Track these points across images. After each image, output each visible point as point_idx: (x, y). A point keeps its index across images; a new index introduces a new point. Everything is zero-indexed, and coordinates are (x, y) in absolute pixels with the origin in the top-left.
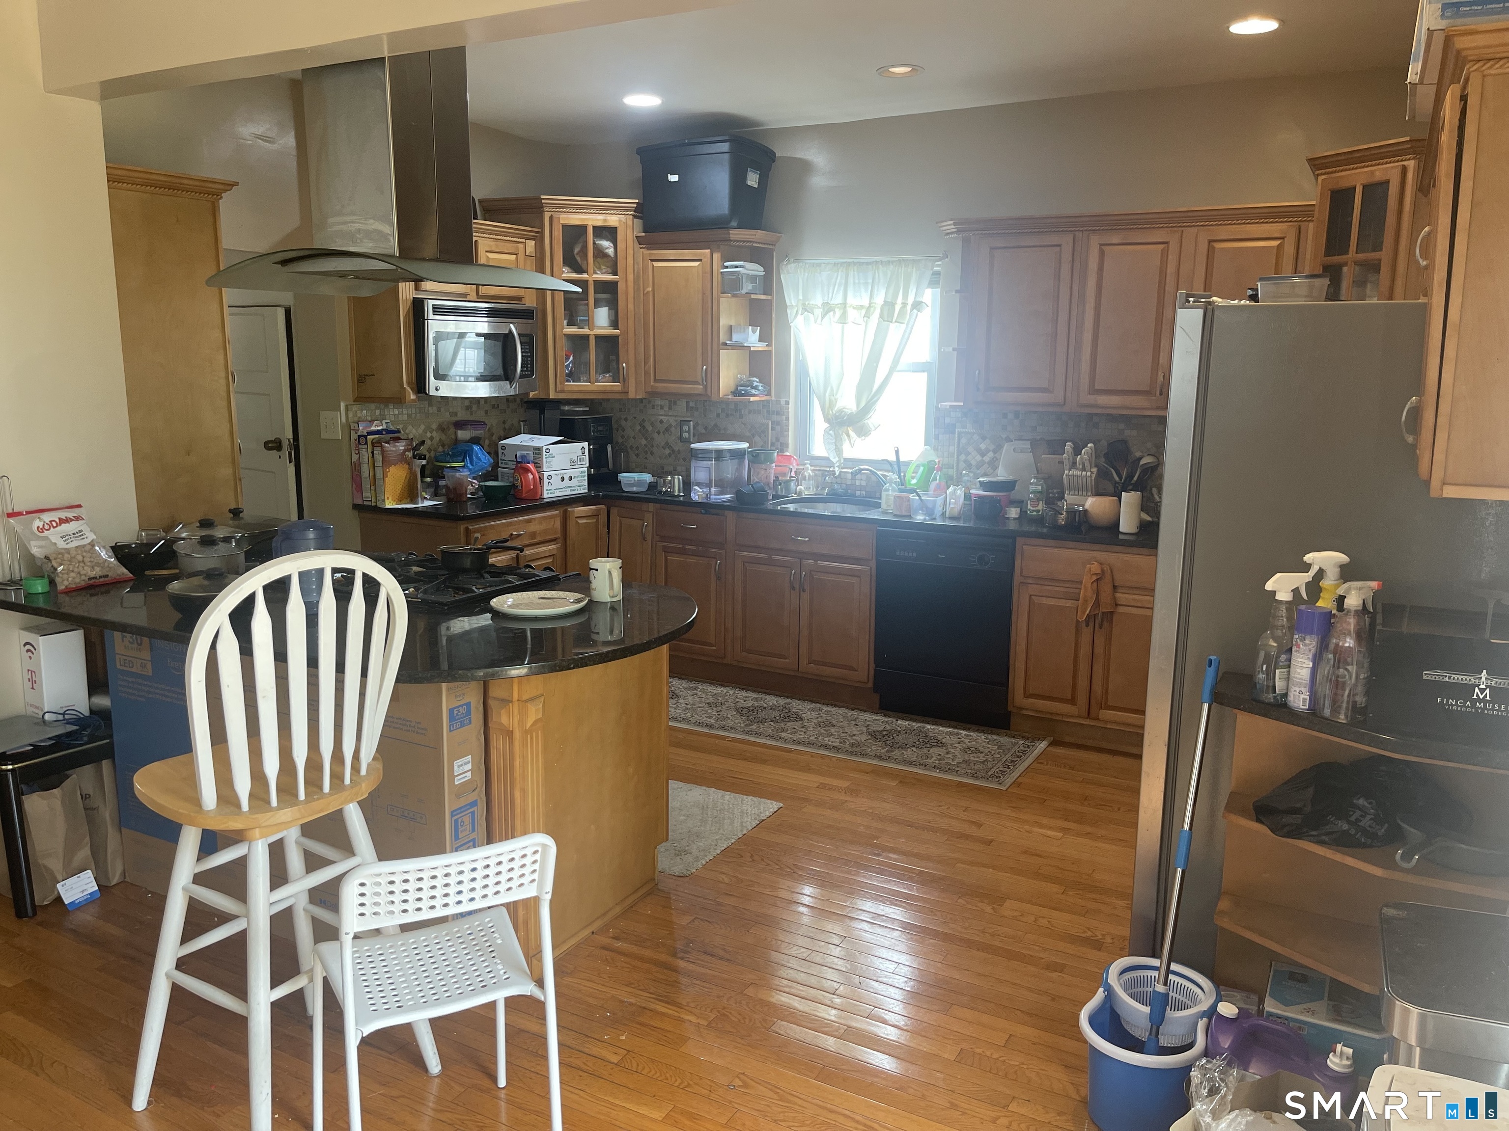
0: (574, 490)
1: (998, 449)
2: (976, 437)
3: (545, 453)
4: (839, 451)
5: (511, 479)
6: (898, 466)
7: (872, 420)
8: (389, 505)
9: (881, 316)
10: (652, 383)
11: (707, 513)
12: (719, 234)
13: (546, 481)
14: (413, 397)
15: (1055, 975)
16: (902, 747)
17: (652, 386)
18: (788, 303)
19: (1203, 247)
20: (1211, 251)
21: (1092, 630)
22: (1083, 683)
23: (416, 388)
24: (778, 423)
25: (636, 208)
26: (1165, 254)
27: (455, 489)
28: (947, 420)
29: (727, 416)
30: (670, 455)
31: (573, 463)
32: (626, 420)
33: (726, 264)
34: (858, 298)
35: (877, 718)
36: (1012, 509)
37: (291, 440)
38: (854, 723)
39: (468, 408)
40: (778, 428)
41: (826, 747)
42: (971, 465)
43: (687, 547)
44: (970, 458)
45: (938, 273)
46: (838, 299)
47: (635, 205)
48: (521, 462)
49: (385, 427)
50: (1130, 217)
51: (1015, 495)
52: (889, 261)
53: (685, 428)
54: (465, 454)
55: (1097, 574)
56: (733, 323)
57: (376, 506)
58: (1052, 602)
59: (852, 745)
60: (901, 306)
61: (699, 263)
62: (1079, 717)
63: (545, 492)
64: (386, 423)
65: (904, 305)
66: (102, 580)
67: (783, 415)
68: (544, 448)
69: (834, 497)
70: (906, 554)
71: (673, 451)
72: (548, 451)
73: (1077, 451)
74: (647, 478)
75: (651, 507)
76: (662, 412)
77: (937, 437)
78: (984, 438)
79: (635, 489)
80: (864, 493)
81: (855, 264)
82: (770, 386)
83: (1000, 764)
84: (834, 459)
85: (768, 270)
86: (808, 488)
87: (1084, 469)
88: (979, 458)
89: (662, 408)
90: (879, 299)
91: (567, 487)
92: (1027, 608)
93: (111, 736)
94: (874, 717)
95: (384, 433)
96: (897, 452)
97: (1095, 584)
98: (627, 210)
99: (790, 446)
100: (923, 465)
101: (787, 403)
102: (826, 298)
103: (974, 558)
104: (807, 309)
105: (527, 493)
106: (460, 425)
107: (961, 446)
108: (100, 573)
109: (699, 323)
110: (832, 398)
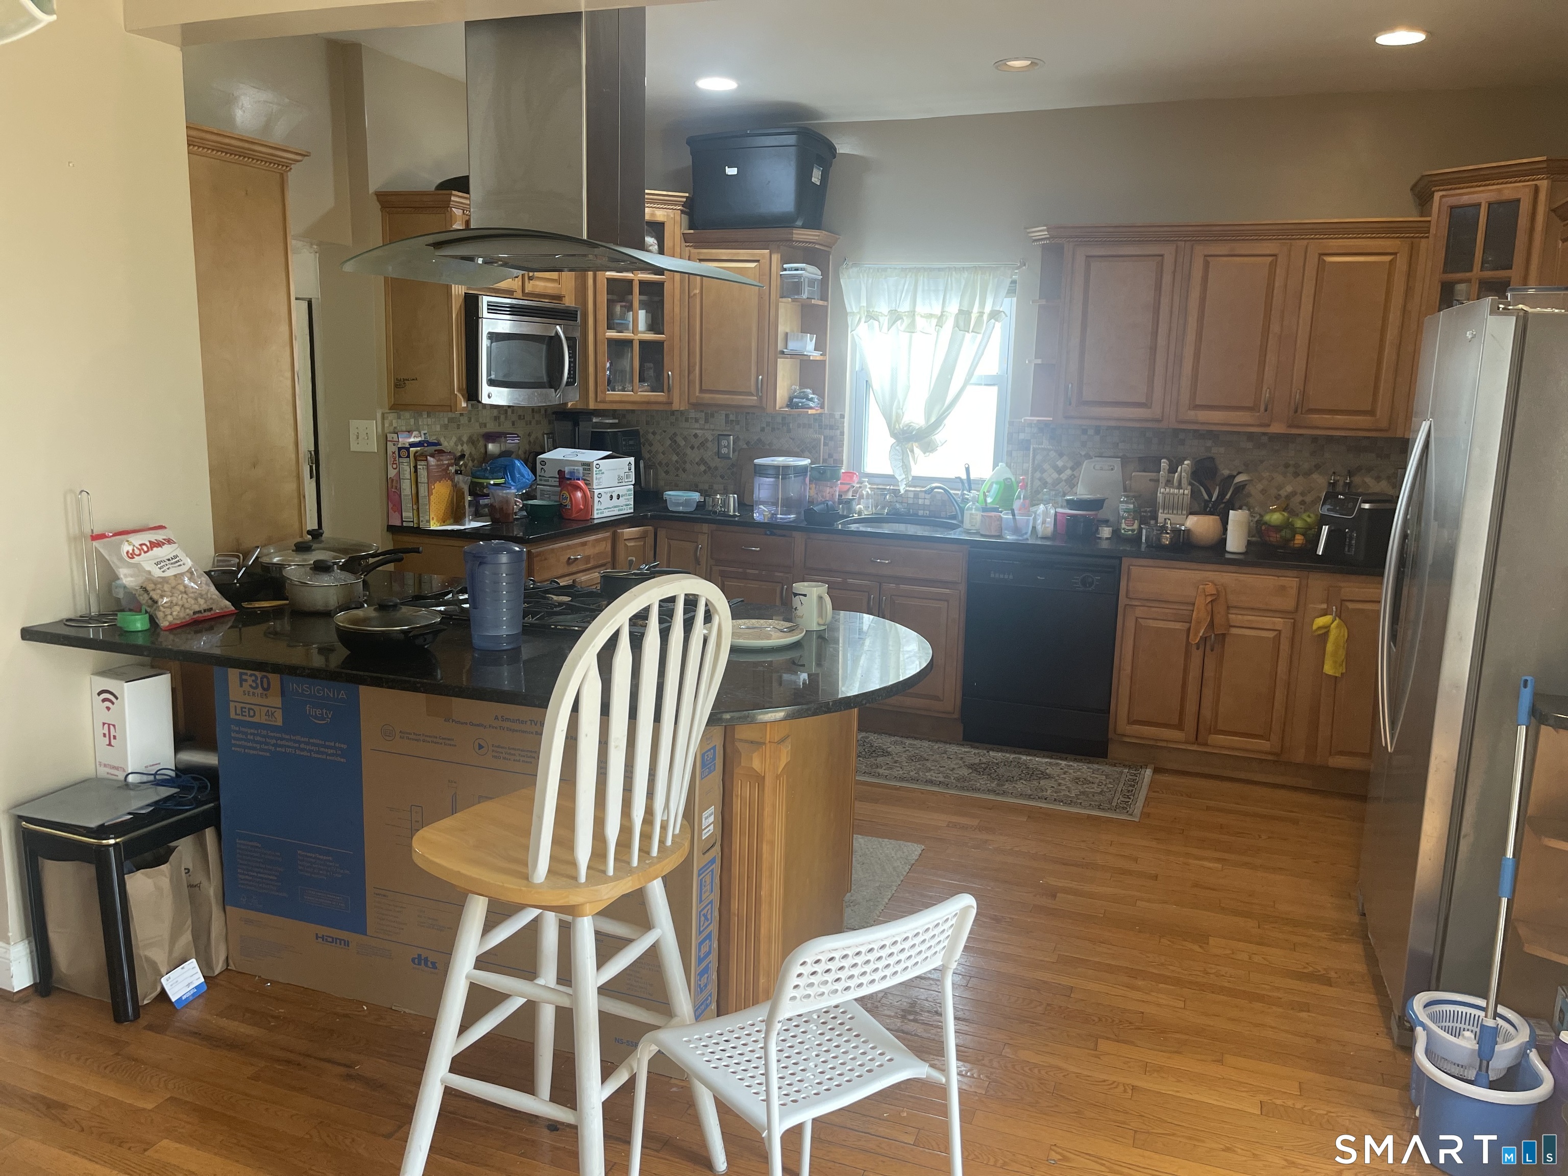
0: (622, 510)
1: (1077, 465)
2: (1053, 454)
3: (595, 469)
4: (906, 468)
5: (557, 498)
6: (969, 483)
7: (938, 437)
8: (434, 526)
9: (957, 325)
10: (697, 394)
11: (772, 534)
12: (781, 233)
13: (596, 499)
14: (464, 405)
15: (1304, 1015)
16: (1011, 780)
17: (697, 397)
18: (849, 310)
19: (1313, 261)
20: (1321, 264)
21: (1202, 654)
22: (1191, 708)
23: (467, 396)
24: (832, 438)
25: (685, 202)
26: (1273, 266)
27: (501, 509)
28: (1022, 436)
29: (773, 429)
30: (705, 472)
31: (620, 480)
32: (654, 433)
33: (785, 266)
34: (929, 305)
35: (966, 750)
36: (1105, 529)
37: (313, 453)
38: (946, 756)
39: (496, 418)
40: (831, 444)
41: (931, 782)
42: (1046, 483)
43: (748, 571)
44: (1045, 475)
45: (1014, 282)
46: (905, 307)
47: (685, 200)
48: (570, 479)
49: (423, 439)
50: (1237, 228)
51: (1103, 514)
52: (963, 268)
53: (724, 443)
54: (505, 468)
55: (1211, 595)
56: (788, 330)
57: (418, 528)
58: (1161, 624)
59: (958, 780)
60: (978, 315)
61: (756, 264)
62: (1186, 742)
63: (595, 512)
64: (425, 434)
65: (981, 314)
66: (206, 614)
67: (837, 429)
68: (595, 463)
69: (895, 517)
70: (1002, 576)
71: (709, 468)
72: (598, 466)
73: (1172, 470)
74: (696, 496)
75: (705, 527)
76: (697, 426)
77: (1010, 453)
78: (1061, 455)
79: (681, 509)
80: (928, 512)
81: (925, 269)
82: (824, 398)
83: (1118, 795)
84: (900, 477)
85: (825, 274)
86: (867, 508)
87: (1179, 487)
88: (1055, 475)
89: (697, 420)
90: (953, 307)
91: (616, 507)
92: (1133, 631)
93: (217, 799)
94: (963, 750)
95: (426, 445)
96: (968, 470)
97: (1210, 605)
98: (676, 205)
99: (845, 462)
100: (997, 483)
101: (842, 416)
102: (894, 305)
103: (1077, 579)
104: (871, 316)
105: (578, 512)
106: (491, 437)
107: (1036, 462)
108: (205, 607)
109: (754, 329)
110: (900, 411)
